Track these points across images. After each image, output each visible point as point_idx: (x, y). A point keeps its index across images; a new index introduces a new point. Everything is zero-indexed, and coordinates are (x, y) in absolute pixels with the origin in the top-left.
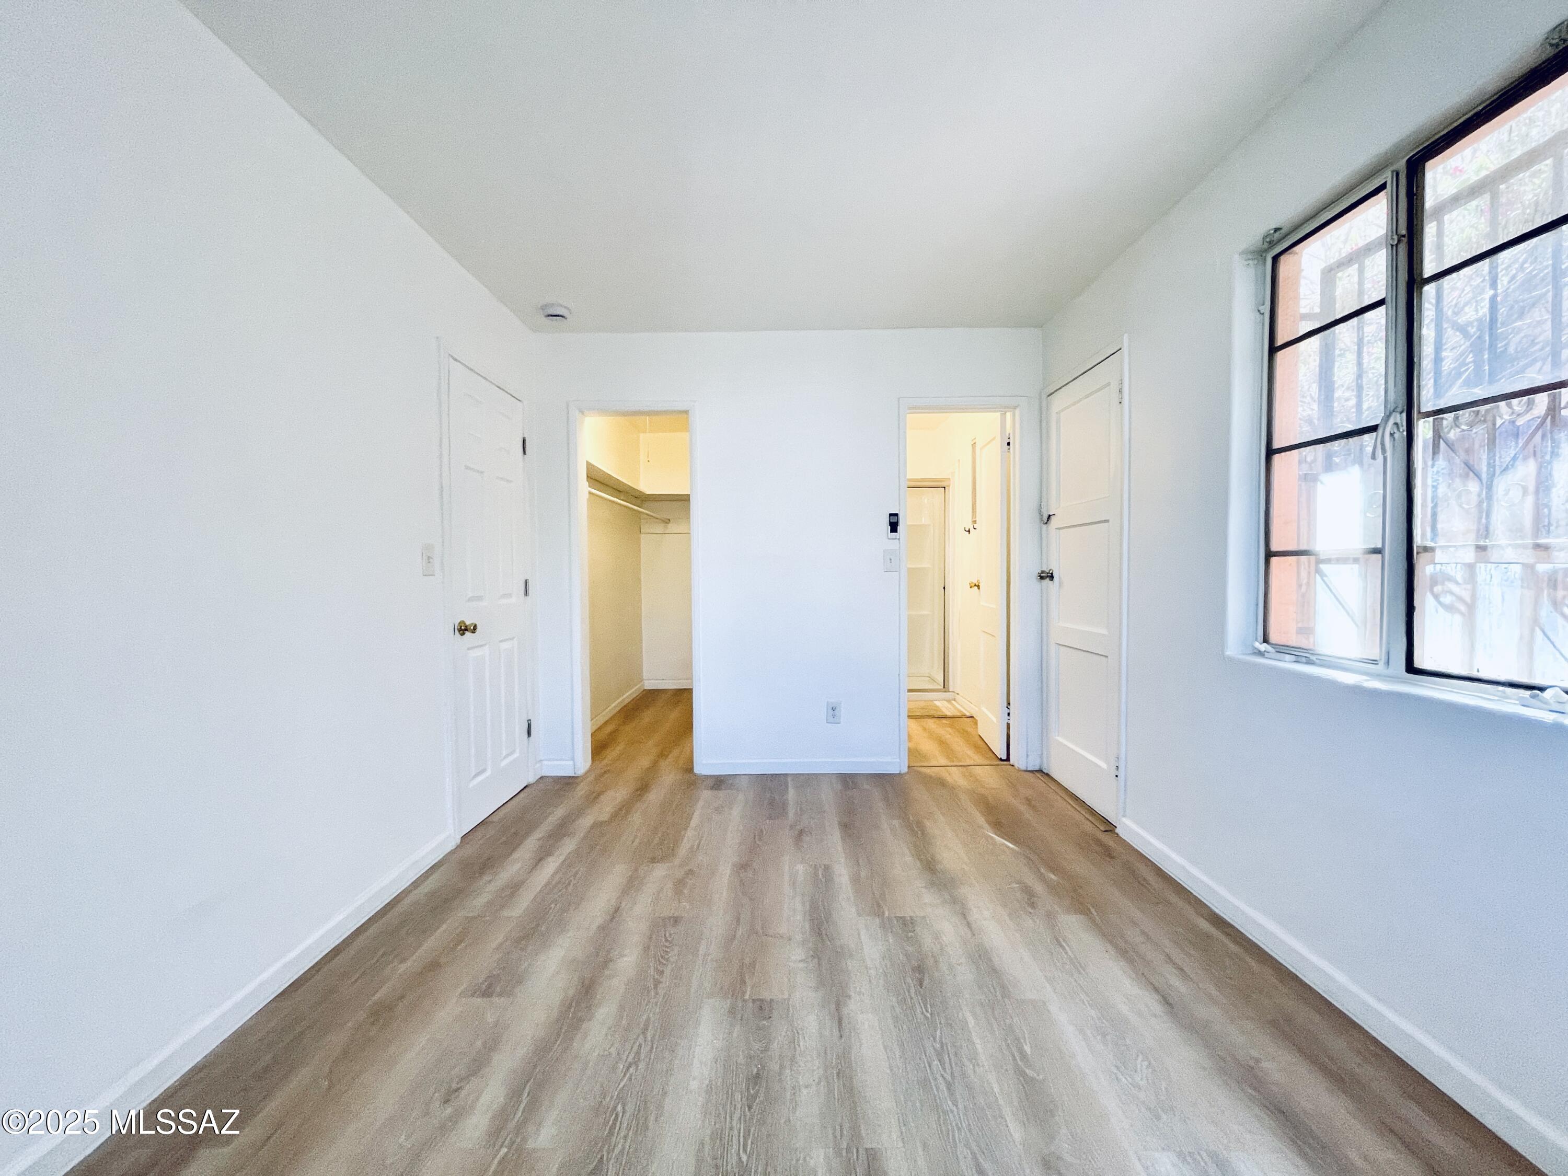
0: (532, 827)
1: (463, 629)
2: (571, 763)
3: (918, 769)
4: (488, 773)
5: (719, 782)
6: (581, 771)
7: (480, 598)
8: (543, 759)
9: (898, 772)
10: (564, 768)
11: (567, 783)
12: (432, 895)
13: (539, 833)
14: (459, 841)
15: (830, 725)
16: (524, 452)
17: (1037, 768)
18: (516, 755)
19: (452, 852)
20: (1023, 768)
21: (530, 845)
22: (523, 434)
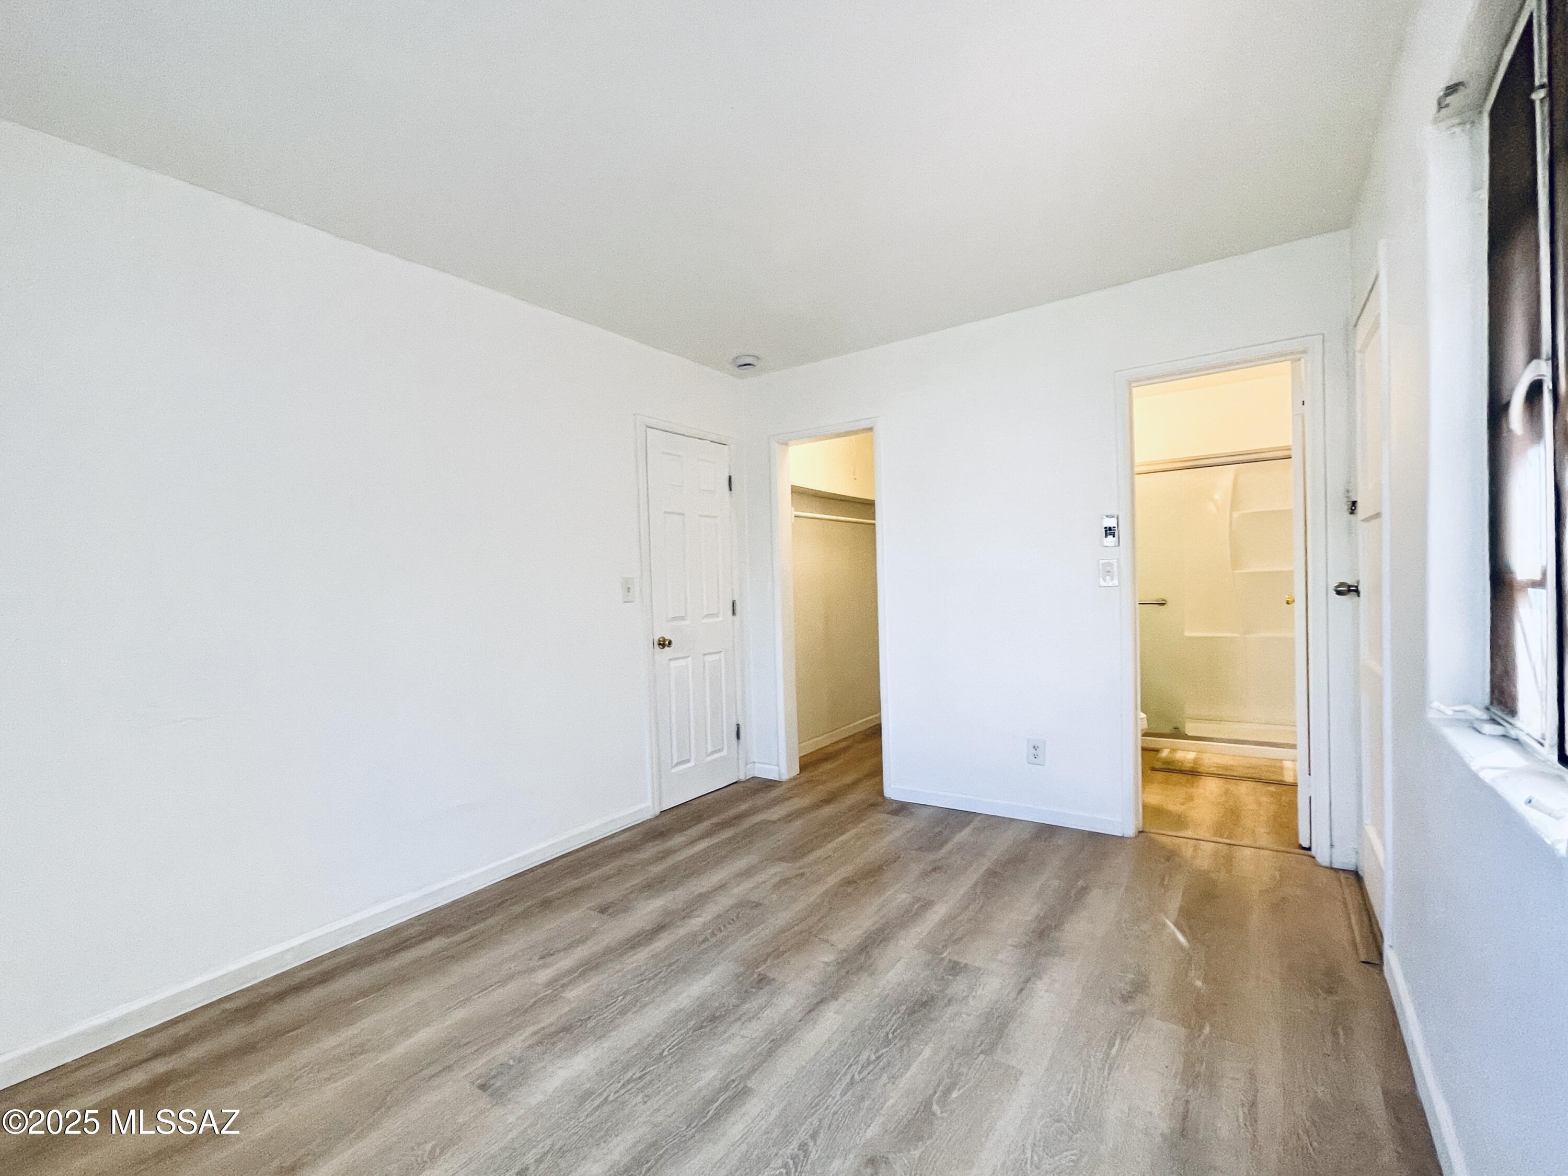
0: (714, 814)
1: (664, 644)
2: (776, 768)
3: (1156, 836)
4: (692, 764)
5: (902, 809)
6: (785, 777)
7: (683, 618)
8: (756, 761)
9: (1121, 835)
10: (771, 773)
11: (768, 785)
12: (618, 844)
13: (715, 820)
14: (658, 814)
15: (1030, 766)
16: (730, 489)
17: (1352, 868)
18: (724, 753)
19: (650, 820)
20: (1327, 864)
21: (705, 825)
22: (730, 472)
